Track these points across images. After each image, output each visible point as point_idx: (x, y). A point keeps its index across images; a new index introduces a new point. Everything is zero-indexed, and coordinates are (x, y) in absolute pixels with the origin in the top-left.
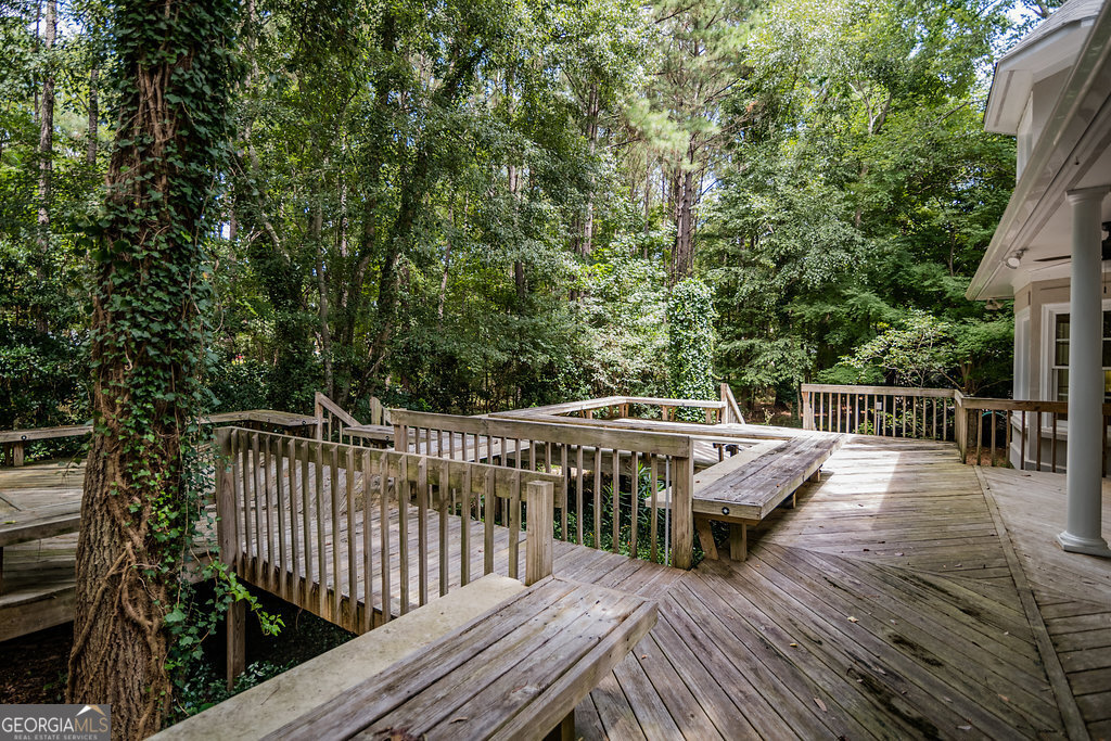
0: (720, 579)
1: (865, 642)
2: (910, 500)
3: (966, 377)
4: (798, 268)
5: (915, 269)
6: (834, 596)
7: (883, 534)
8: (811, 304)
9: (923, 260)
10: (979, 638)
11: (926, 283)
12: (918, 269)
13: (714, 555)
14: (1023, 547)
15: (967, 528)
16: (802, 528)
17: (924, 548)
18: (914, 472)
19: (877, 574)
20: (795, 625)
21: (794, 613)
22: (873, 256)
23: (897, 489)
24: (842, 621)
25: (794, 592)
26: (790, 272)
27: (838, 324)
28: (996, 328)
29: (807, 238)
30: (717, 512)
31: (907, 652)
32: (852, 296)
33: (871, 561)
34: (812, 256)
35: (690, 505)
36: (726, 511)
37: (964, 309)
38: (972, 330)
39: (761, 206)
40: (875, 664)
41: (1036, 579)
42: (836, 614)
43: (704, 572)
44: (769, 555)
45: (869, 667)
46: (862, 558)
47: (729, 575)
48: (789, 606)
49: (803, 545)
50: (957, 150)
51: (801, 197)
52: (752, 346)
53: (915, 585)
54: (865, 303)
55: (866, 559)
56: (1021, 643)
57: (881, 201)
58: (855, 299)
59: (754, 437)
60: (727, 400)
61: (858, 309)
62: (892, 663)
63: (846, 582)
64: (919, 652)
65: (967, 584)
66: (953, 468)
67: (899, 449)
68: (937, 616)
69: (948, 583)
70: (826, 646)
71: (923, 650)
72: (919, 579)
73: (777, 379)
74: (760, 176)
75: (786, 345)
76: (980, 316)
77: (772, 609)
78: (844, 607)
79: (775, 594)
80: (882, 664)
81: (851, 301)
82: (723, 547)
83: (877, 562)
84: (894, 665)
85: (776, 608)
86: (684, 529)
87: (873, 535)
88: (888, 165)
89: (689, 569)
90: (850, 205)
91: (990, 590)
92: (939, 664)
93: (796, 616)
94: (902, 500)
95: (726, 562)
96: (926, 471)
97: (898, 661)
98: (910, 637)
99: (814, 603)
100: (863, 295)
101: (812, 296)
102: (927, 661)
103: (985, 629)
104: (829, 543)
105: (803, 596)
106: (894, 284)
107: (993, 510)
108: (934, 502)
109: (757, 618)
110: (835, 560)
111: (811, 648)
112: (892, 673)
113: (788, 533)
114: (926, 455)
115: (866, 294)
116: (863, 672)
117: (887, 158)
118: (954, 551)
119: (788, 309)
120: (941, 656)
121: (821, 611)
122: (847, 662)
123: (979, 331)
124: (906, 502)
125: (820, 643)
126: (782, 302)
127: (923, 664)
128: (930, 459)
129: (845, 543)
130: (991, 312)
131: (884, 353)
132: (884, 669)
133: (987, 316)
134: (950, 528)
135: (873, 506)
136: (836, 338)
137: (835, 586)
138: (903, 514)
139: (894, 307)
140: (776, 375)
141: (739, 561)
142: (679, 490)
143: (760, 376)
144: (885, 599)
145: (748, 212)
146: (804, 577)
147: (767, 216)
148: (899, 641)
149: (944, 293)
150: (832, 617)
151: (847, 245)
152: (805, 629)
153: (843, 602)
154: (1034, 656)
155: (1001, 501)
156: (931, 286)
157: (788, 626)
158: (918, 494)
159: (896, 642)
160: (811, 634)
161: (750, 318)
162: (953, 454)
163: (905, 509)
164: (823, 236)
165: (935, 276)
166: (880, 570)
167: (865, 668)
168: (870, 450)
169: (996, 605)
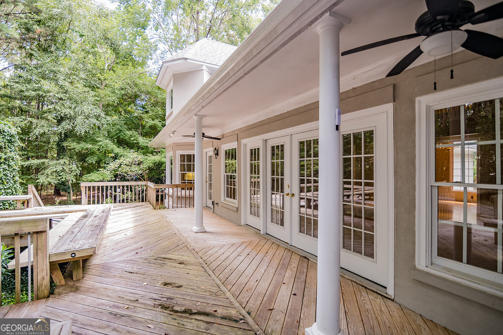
0: (72, 294)
1: (154, 291)
2: (143, 228)
3: (146, 176)
4: (71, 124)
5: (127, 132)
6: (133, 278)
7: (139, 244)
8: (79, 143)
9: (130, 129)
10: (187, 271)
11: (132, 139)
12: (129, 133)
13: (63, 282)
14: (185, 235)
15: (166, 233)
16: (104, 253)
17: (157, 245)
18: (139, 216)
19: (146, 261)
20: (123, 298)
21: (120, 293)
22: (110, 124)
23: (137, 224)
24: (141, 287)
25: (115, 283)
26: (66, 126)
27: (93, 153)
28: (157, 158)
29: (76, 110)
30: (68, 257)
31: (170, 287)
32: (100, 141)
33: (141, 257)
34: (80, 119)
35: (48, 258)
36: (73, 255)
37: (146, 151)
38: (149, 158)
39: (48, 87)
40: (162, 297)
41: (192, 245)
42: (138, 285)
43: (59, 294)
44: (94, 271)
45: (160, 300)
46: (136, 257)
47: (76, 290)
48: (116, 291)
49: (108, 260)
50: (143, 89)
51: (73, 89)
52: (43, 163)
53: (161, 260)
54: (106, 145)
55: (138, 257)
56: (198, 267)
57: (114, 102)
58: (102, 142)
59: (64, 212)
60: (32, 193)
61: (103, 147)
62: (167, 294)
63: (135, 270)
64: (173, 285)
65: (175, 254)
66: (152, 212)
67: (130, 208)
68: (172, 269)
69: (170, 255)
70: (141, 301)
71: (174, 283)
72: (161, 258)
73: (59, 180)
74: (47, 72)
75: (65, 163)
76: (152, 153)
77: (108, 296)
78: (139, 281)
79: (106, 289)
80: (164, 296)
81: (100, 143)
82: (69, 276)
83: (143, 257)
84: (168, 295)
85: (110, 294)
86: (44, 274)
87: (135, 246)
88: (117, 86)
89: (49, 297)
90: (98, 99)
91: (183, 253)
92: (181, 286)
93: (121, 294)
94: (140, 228)
95: (71, 283)
96: (143, 215)
97: (169, 292)
98: (168, 281)
99: (127, 284)
100: (105, 141)
101: (80, 139)
102: (178, 287)
103: (188, 267)
104: (120, 255)
105: (120, 283)
106: (118, 138)
107: (171, 225)
108: (152, 226)
109: (103, 304)
110: (127, 262)
111: (135, 305)
112: (169, 298)
113: (98, 257)
114: (140, 209)
115: (107, 141)
116: (159, 303)
117: (116, 83)
118: (166, 243)
119: (65, 144)
120: (180, 283)
121: (131, 286)
122: (151, 303)
123: (151, 159)
124: (142, 229)
125: (137, 300)
126: (61, 140)
127: (177, 289)
128: (142, 210)
129: (127, 253)
130: (156, 152)
131: (119, 167)
132: (166, 298)
133: (154, 153)
134: (161, 235)
135: (130, 233)
136: (92, 160)
137: (132, 273)
138: (143, 234)
139: (118, 147)
140: (59, 178)
141: (79, 280)
142: (39, 251)
143: (48, 179)
144: (153, 270)
145: (39, 89)
146: (116, 274)
147: (53, 94)
148: (166, 284)
149: (138, 143)
150: (137, 287)
151: (97, 117)
152: (128, 298)
153: (138, 279)
154: (203, 270)
155: (172, 220)
156: (134, 140)
157: (120, 300)
158: (145, 225)
159: (165, 285)
160: (132, 299)
161: (38, 147)
162: (150, 207)
163: (143, 232)
164: (86, 111)
165: (135, 136)
166: (146, 259)
167: (159, 301)
168: (118, 210)
169: (187, 257)
